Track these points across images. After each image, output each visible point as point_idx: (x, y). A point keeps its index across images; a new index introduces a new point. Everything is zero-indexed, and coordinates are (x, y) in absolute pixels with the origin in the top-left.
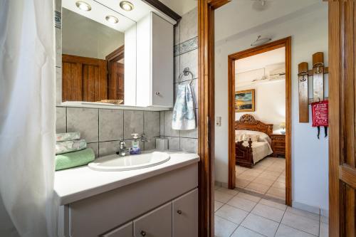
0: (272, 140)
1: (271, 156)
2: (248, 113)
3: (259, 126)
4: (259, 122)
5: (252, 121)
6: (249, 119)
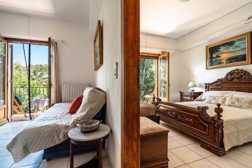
2: (239, 68)
5: (245, 78)
6: (242, 76)
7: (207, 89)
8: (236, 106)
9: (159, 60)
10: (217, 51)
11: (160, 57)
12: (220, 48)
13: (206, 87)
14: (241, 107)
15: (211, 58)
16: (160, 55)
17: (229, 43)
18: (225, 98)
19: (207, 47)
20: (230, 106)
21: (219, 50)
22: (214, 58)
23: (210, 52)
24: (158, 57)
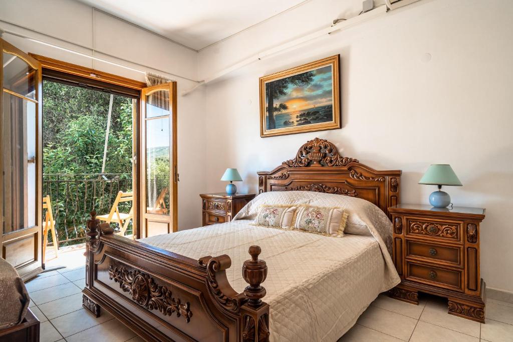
0: (398, 230)
1: (394, 294)
2: (321, 135)
3: (352, 179)
4: (352, 165)
5: (331, 161)
6: (325, 156)
7: (263, 188)
8: (314, 231)
9: (143, 103)
10: (282, 93)
11: (145, 92)
12: (286, 87)
13: (261, 184)
14: (323, 232)
15: (271, 109)
16: (144, 85)
17: (304, 78)
18: (294, 211)
19: (261, 81)
20: (304, 230)
21: (285, 91)
22: (276, 109)
23: (267, 94)
24: (139, 92)
